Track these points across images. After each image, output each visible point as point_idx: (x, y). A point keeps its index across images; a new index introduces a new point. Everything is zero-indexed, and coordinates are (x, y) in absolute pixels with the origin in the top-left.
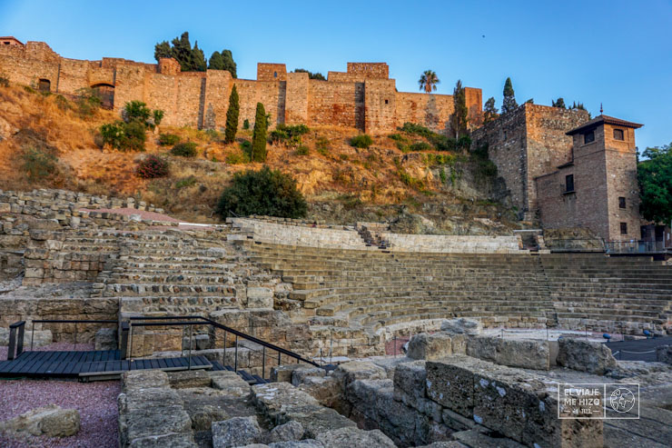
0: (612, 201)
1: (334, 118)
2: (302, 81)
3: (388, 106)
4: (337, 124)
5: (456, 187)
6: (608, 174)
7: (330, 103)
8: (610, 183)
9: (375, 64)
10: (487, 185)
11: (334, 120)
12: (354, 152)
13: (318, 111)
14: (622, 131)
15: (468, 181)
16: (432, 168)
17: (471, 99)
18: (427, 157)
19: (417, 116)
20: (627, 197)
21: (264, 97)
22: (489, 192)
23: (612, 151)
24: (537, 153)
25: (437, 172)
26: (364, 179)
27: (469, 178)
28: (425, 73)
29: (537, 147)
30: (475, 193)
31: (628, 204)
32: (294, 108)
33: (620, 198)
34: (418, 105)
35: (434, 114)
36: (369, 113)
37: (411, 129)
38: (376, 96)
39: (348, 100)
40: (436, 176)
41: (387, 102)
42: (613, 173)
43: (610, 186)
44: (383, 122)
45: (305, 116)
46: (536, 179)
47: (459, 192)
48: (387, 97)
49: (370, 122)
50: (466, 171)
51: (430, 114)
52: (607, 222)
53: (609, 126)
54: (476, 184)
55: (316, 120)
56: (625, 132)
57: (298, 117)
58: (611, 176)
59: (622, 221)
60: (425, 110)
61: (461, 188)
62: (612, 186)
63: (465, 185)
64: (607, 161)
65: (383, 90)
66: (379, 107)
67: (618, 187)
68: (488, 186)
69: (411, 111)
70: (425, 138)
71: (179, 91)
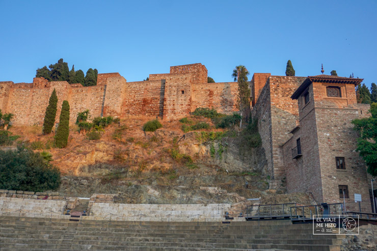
0: (326, 161)
1: (143, 110)
2: (118, 83)
3: (183, 95)
4: (145, 114)
5: (223, 161)
6: (319, 133)
7: (140, 98)
8: (323, 142)
9: (191, 65)
10: (253, 156)
11: (143, 111)
12: (143, 135)
13: (131, 105)
14: (339, 88)
15: (234, 153)
16: (205, 144)
17: (260, 83)
18: (200, 135)
19: (213, 102)
20: (346, 157)
21: (93, 99)
22: (255, 163)
23: (323, 109)
24: (283, 121)
25: (209, 148)
26: (136, 156)
27: (235, 151)
28: (238, 68)
29: (283, 115)
30: (241, 165)
31: (348, 164)
32: (111, 104)
33: (338, 159)
34: (215, 93)
35: (229, 99)
36: (167, 103)
37: (200, 113)
38: (174, 88)
39: (155, 94)
40: (207, 151)
41: (183, 92)
42: (327, 132)
43: (322, 146)
44: (179, 109)
45: (118, 110)
46: (281, 147)
47: (226, 165)
48: (183, 89)
49: (167, 110)
50: (232, 145)
51: (226, 100)
52: (320, 185)
53: (320, 84)
54: (241, 156)
55: (128, 112)
56: (343, 89)
57: (113, 111)
58: (323, 135)
59: (342, 183)
60: (221, 96)
61: (228, 161)
62: (326, 145)
63: (231, 157)
64: (318, 120)
65: (180, 83)
66: (175, 97)
67: (334, 146)
68: (254, 158)
69: (209, 98)
70: (210, 120)
71: (33, 99)
